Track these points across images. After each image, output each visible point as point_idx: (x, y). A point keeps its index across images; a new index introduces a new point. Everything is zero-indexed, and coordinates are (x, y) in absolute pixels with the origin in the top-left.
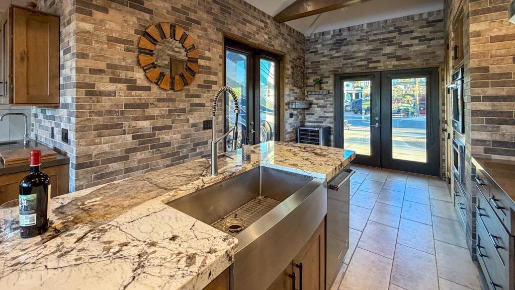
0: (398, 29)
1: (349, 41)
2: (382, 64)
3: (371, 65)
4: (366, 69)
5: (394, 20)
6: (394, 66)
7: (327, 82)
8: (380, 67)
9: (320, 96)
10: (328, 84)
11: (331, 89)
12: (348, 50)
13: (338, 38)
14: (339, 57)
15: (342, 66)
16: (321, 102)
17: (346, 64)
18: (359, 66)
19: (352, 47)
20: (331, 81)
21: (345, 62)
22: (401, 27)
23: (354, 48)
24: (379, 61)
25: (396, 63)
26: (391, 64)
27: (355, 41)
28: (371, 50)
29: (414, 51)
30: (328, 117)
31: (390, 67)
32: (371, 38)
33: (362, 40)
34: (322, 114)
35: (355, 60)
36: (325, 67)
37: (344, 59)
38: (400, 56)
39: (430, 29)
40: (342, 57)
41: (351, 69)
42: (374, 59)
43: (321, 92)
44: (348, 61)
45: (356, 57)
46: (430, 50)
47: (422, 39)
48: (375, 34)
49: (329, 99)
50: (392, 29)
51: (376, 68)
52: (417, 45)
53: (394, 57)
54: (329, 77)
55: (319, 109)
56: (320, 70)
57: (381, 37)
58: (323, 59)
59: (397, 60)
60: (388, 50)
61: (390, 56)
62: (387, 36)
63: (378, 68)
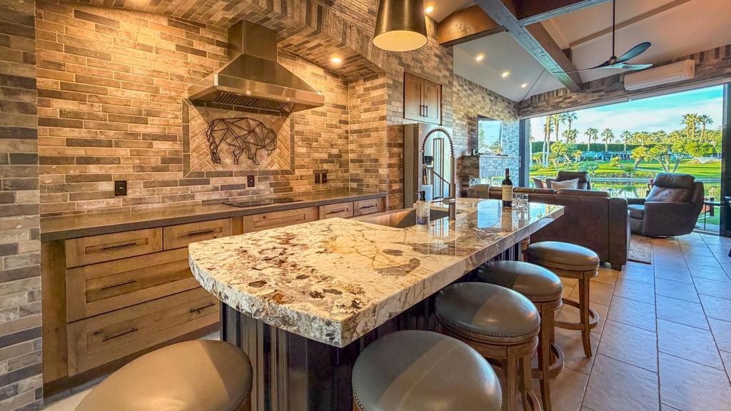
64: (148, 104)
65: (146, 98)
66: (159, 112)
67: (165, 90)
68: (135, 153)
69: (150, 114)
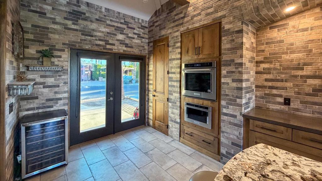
0: (126, 23)
1: (88, 17)
2: (116, 48)
3: (108, 47)
4: (104, 49)
5: (124, 15)
6: (124, 51)
7: (60, 57)
8: (115, 49)
9: (48, 74)
10: (62, 59)
11: (67, 65)
12: (87, 26)
13: (76, 8)
15: (79, 41)
16: (51, 81)
17: (85, 40)
18: (96, 45)
19: (91, 24)
21: (83, 37)
22: (128, 22)
23: (94, 26)
24: (114, 45)
25: (125, 49)
26: (122, 49)
27: (94, 20)
28: (108, 33)
29: (135, 43)
30: (60, 99)
31: (122, 51)
32: (108, 22)
33: (101, 21)
34: (51, 96)
35: (94, 38)
36: (57, 36)
37: (83, 34)
38: (127, 44)
39: (142, 30)
40: (80, 31)
41: (90, 46)
42: (111, 42)
43: (53, 68)
44: (87, 37)
45: (95, 36)
46: (142, 44)
47: (139, 36)
48: (111, 20)
49: (63, 77)
50: (122, 21)
51: (111, 49)
52: (136, 39)
53: (123, 44)
54: (64, 51)
55: (46, 90)
56: (50, 39)
57: (116, 24)
58: (56, 27)
59: (126, 47)
60: (121, 37)
61: (122, 42)
62: (119, 25)
63: (114, 50)
64: (304, 59)
65: (303, 56)
66: (312, 63)
67: (317, 49)
68: (295, 85)
69: (305, 64)
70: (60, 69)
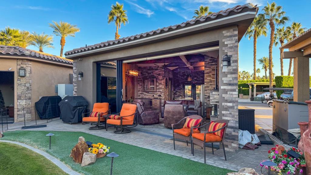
0: (197, 74)
4: (190, 83)
6: (196, 82)
11: (182, 87)
14: (184, 79)
16: (179, 91)
20: (182, 85)
36: (180, 81)
38: (198, 80)
41: (187, 82)
49: (181, 90)
50: (196, 73)
55: (178, 93)
58: (180, 79)
60: (195, 78)
61: (196, 80)
62: (195, 75)
63: (193, 83)
70: (180, 88)
